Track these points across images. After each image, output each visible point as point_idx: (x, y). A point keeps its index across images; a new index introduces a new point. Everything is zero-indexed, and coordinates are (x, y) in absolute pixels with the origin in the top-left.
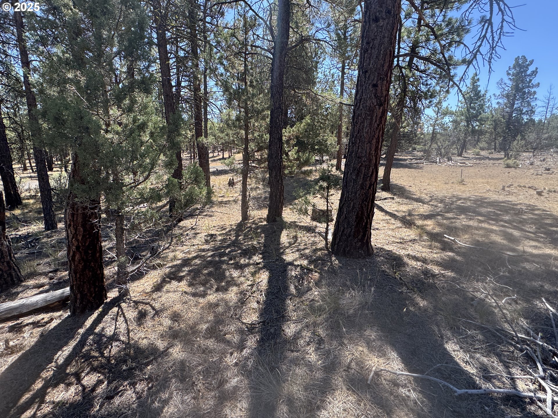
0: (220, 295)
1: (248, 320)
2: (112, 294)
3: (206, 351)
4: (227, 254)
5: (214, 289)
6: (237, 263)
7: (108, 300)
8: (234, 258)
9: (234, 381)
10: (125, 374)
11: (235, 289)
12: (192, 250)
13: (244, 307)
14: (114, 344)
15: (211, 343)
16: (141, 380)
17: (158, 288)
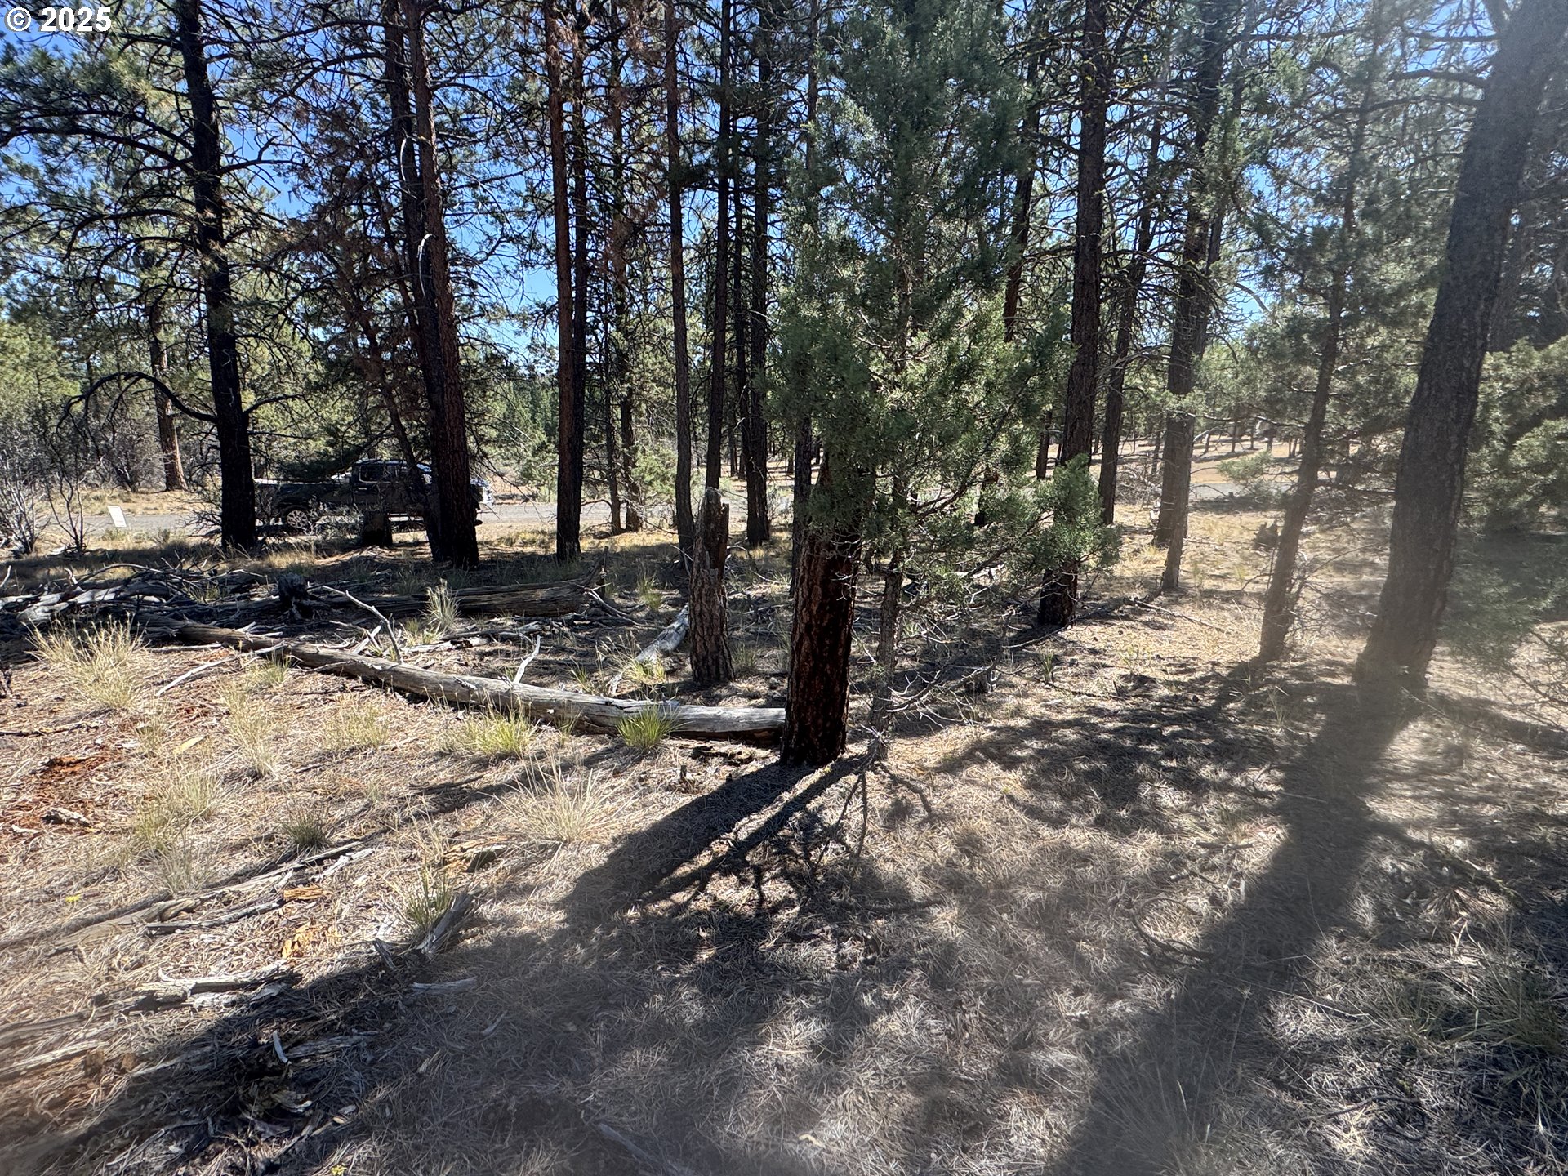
0: (1104, 839)
1: (1161, 932)
2: (855, 749)
3: (1012, 950)
4: (1164, 739)
5: (1092, 819)
6: (1189, 770)
7: (846, 756)
8: (1183, 754)
9: (1059, 1057)
10: (833, 910)
11: (1154, 838)
12: (1069, 702)
13: (1162, 895)
14: (832, 845)
15: (1031, 940)
16: (857, 938)
17: (952, 766)
